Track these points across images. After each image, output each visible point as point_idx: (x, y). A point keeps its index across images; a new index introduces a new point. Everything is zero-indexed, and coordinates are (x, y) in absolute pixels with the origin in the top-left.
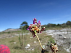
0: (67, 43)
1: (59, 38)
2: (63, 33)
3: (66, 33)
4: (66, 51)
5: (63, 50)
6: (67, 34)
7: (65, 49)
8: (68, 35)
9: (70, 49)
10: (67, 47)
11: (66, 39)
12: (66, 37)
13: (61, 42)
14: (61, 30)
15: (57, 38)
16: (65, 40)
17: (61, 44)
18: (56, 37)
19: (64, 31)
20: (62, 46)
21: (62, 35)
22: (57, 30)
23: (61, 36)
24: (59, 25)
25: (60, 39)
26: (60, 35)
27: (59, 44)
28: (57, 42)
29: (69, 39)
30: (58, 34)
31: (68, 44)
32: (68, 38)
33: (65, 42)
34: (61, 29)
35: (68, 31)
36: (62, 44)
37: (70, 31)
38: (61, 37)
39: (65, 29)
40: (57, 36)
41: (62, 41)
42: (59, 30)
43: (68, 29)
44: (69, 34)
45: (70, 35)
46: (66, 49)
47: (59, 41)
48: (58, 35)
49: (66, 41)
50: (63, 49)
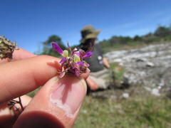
0: (154, 77)
3: (154, 54)
6: (156, 56)
7: (149, 89)
10: (154, 85)
11: (153, 67)
13: (139, 75)
14: (143, 49)
16: (150, 70)
17: (139, 79)
19: (149, 51)
20: (143, 83)
21: (144, 59)
22: (133, 50)
23: (142, 61)
26: (138, 60)
30: (133, 59)
31: (157, 77)
32: (157, 64)
33: (151, 74)
34: (143, 47)
35: (157, 50)
38: (139, 64)
39: (151, 47)
41: (143, 73)
42: (136, 50)
44: (160, 56)
46: (152, 88)
47: (135, 74)
50: (144, 89)
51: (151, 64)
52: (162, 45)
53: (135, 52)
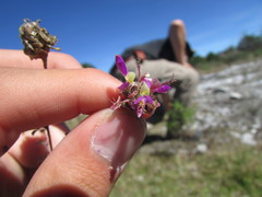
0: (243, 115)
1: (212, 101)
2: (229, 81)
3: (239, 79)
4: (239, 141)
5: (228, 140)
6: (244, 82)
7: (237, 135)
8: (247, 85)
9: (254, 131)
10: (244, 128)
11: (241, 100)
12: (241, 93)
13: (221, 115)
14: (222, 73)
15: (208, 103)
16: (236, 105)
17: (219, 120)
18: (205, 100)
19: (232, 75)
20: (227, 127)
21: (226, 89)
22: (206, 76)
23: (223, 92)
24: (211, 58)
25: (217, 103)
26: (217, 91)
27: (215, 120)
28: (205, 117)
29: (253, 98)
30: (209, 89)
31: (248, 114)
32: (247, 94)
33: (238, 112)
35: (244, 73)
36: (224, 122)
37: (254, 71)
38: (219, 97)
39: (235, 68)
40: (206, 95)
41: (225, 111)
42: (212, 74)
43: (245, 65)
44: (250, 82)
45: (254, 84)
46: (242, 133)
47: (213, 113)
48: (210, 92)
49: (238, 108)
50: (230, 136)
51: (237, 95)
52: (252, 64)
53: (210, 79)
